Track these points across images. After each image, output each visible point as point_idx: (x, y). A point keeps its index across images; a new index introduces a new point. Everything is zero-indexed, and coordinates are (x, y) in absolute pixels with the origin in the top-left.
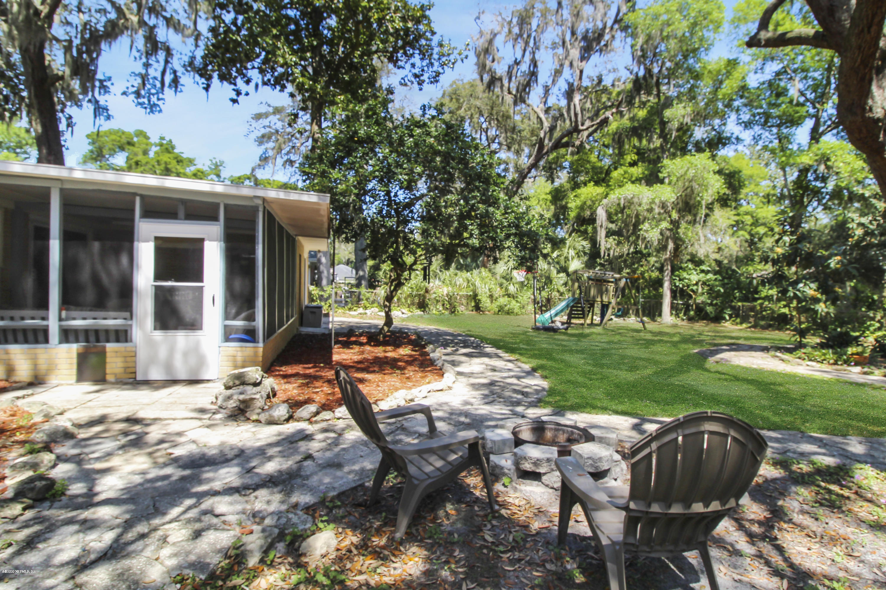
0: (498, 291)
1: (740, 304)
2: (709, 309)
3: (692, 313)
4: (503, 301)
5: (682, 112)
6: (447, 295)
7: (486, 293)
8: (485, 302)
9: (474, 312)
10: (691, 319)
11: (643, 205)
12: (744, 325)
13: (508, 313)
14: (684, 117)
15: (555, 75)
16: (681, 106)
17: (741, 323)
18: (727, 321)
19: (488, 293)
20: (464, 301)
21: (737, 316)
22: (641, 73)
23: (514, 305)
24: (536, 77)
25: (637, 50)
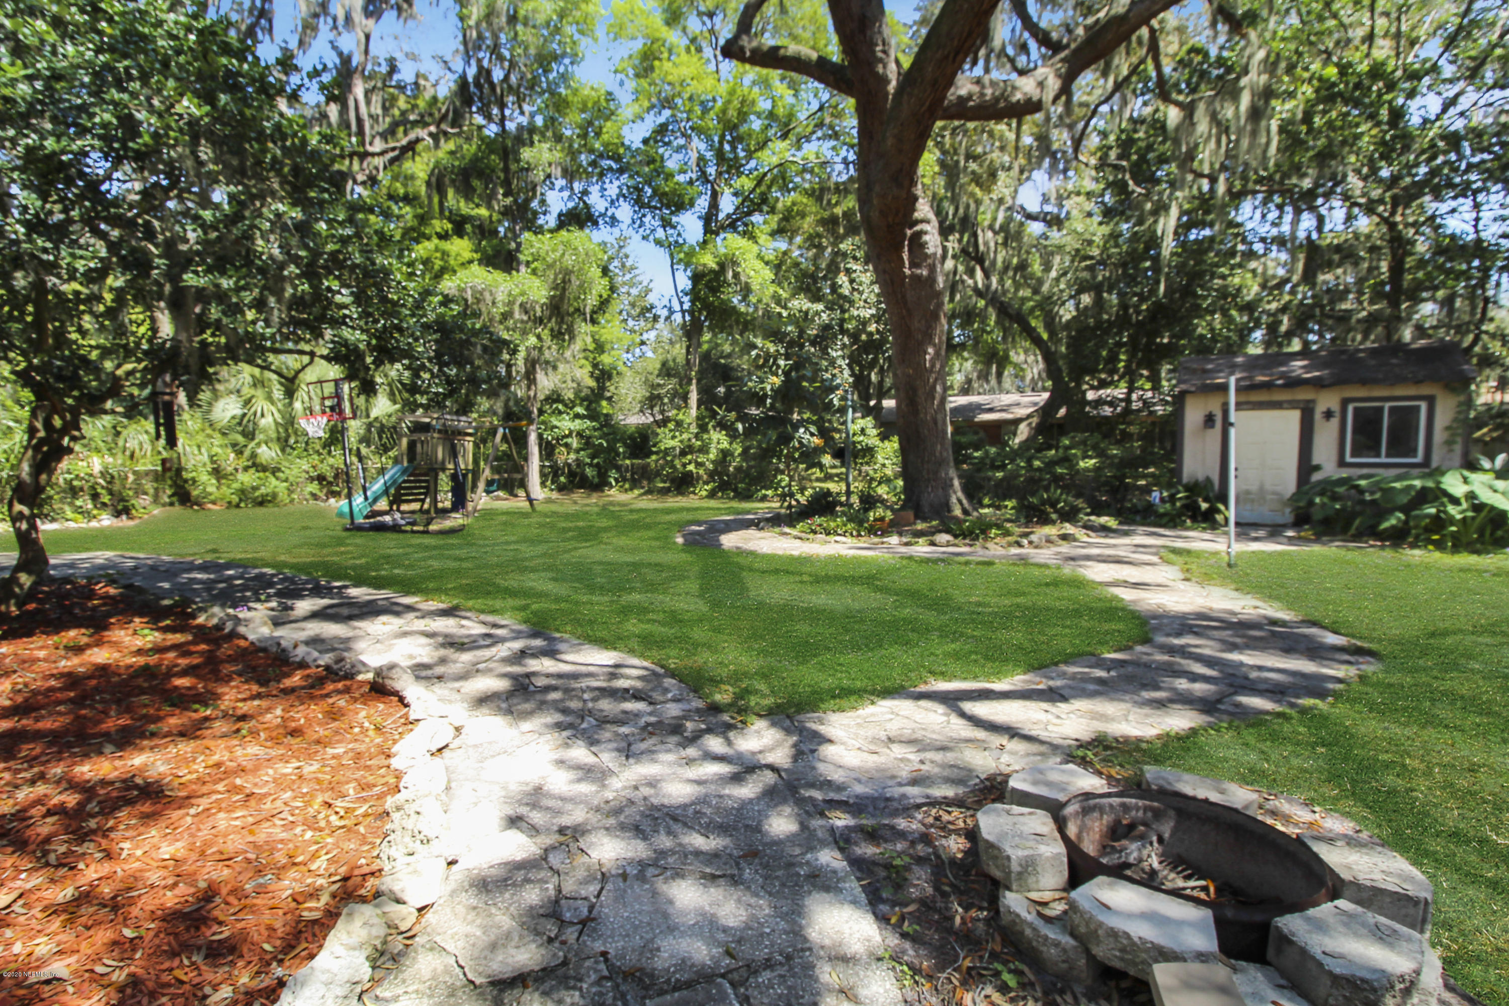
0: (229, 461)
1: (628, 462)
2: (589, 472)
3: (562, 479)
4: (247, 479)
5: (546, 156)
6: (102, 474)
7: (205, 465)
8: (206, 483)
9: (178, 509)
10: (561, 489)
11: (500, 305)
12: (637, 492)
13: (261, 502)
14: (550, 164)
15: (304, 32)
16: (546, 146)
17: (631, 489)
18: (611, 487)
19: (209, 467)
20: (149, 486)
21: (625, 480)
22: (472, 72)
23: (273, 484)
24: (270, 21)
25: (470, 27)
